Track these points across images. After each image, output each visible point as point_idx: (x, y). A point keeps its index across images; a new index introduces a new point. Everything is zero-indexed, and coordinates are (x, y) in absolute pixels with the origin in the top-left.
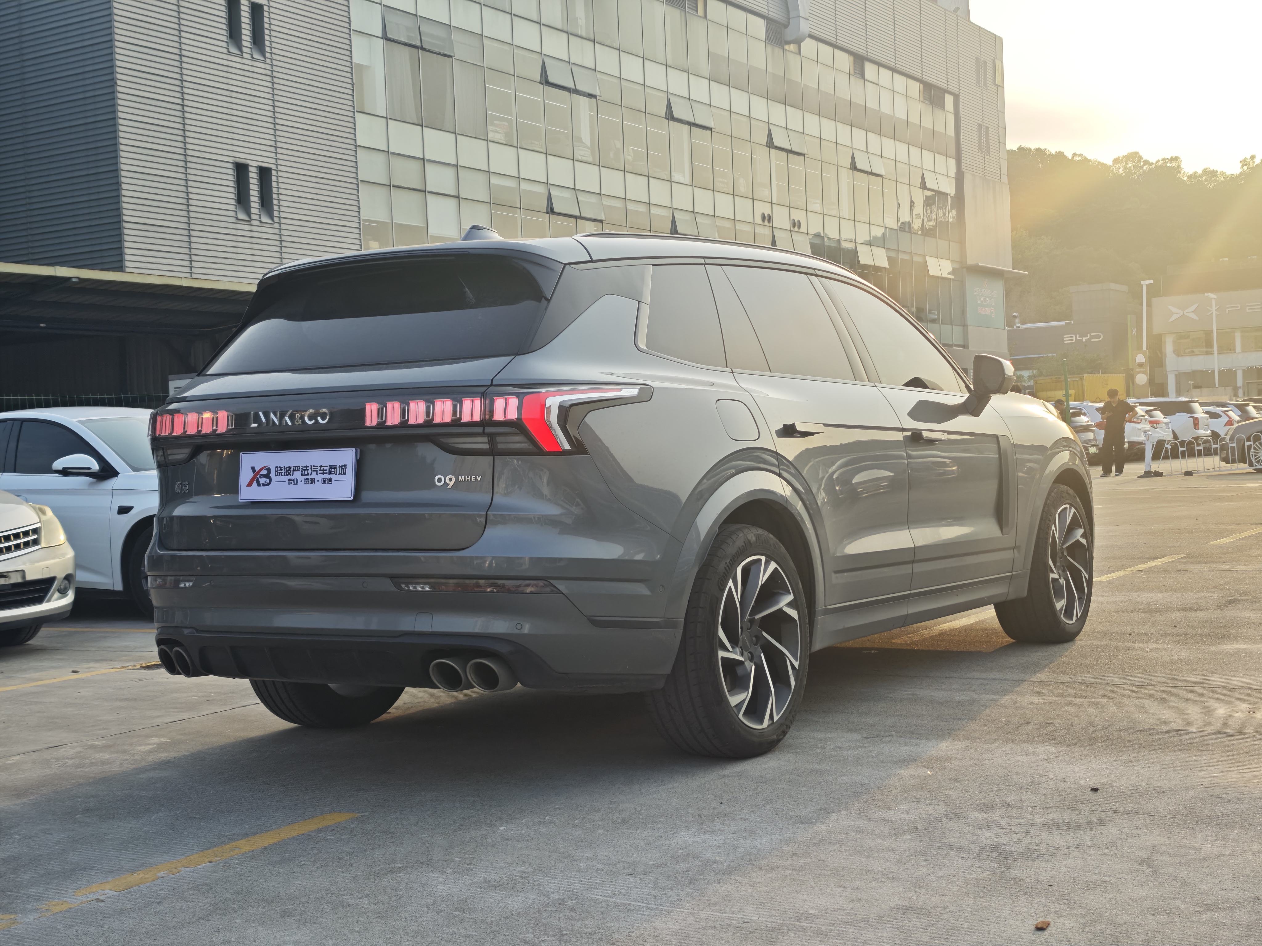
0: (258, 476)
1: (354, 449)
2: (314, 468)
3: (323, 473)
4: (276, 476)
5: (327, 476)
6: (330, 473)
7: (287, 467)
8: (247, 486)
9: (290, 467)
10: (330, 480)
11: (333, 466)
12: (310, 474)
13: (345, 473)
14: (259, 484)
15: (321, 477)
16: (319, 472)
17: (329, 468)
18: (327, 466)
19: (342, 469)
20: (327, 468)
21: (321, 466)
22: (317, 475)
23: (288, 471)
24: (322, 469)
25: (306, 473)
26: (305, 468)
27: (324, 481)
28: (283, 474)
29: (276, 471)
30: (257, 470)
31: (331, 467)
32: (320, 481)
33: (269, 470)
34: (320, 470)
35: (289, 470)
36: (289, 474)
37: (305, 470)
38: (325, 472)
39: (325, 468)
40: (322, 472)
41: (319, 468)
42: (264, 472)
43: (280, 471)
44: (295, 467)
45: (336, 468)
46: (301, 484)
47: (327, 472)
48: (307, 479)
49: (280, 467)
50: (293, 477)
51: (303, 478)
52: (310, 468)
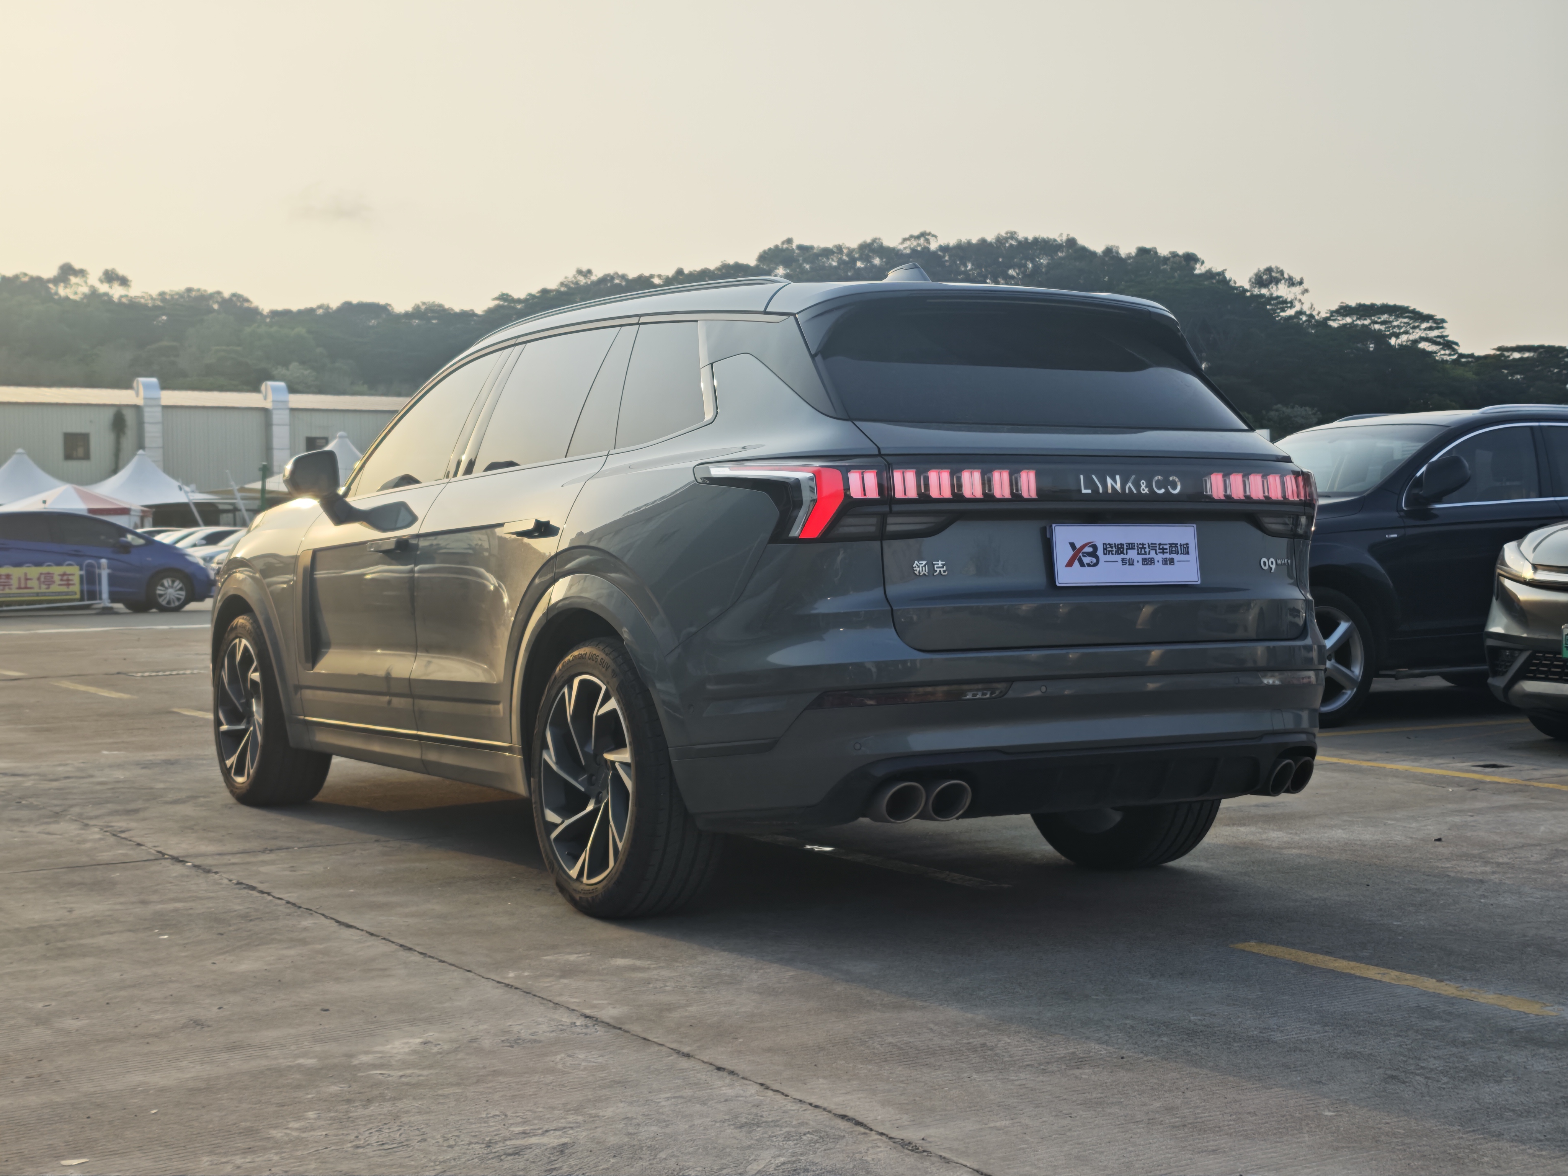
0: (1081, 554)
1: (1195, 525)
2: (1153, 546)
3: (1163, 553)
4: (1105, 554)
5: (1167, 556)
6: (1171, 552)
7: (1118, 545)
8: (1068, 565)
9: (1122, 545)
10: (1172, 561)
11: (1173, 544)
12: (1147, 553)
13: (1188, 553)
14: (1082, 564)
15: (1159, 557)
16: (1158, 551)
17: (1170, 547)
18: (1166, 544)
19: (1184, 547)
20: (1167, 547)
21: (1160, 544)
22: (1156, 554)
23: (1120, 549)
24: (1161, 547)
25: (1143, 552)
26: (1141, 546)
27: (1165, 562)
28: (1114, 552)
29: (1104, 549)
30: (1078, 546)
31: (1171, 545)
32: (1160, 562)
33: (1095, 547)
34: (1160, 549)
35: (1121, 548)
36: (1122, 553)
37: (1141, 548)
38: (1165, 551)
39: (1165, 547)
40: (1161, 551)
41: (1158, 546)
42: (1088, 549)
43: (1109, 548)
44: (1129, 544)
45: (1177, 547)
46: (1138, 566)
47: (1168, 551)
48: (1145, 559)
49: (1109, 544)
50: (1127, 557)
51: (1140, 558)
52: (1146, 546)
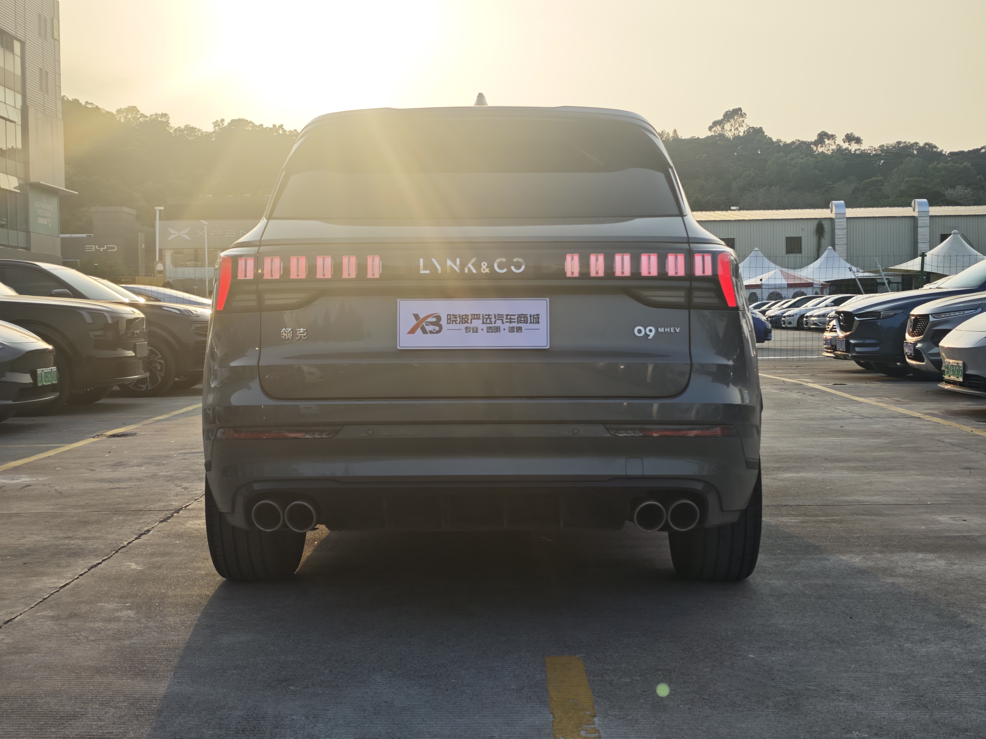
0: (424, 324)
1: (548, 299)
2: (499, 317)
3: (510, 322)
4: (448, 323)
5: (515, 325)
6: (519, 322)
7: (463, 316)
8: (410, 332)
9: (466, 316)
10: (519, 329)
11: (522, 315)
12: (493, 322)
13: (538, 323)
14: (424, 331)
15: (507, 325)
16: (505, 320)
17: (518, 318)
18: (515, 315)
19: (534, 318)
20: (516, 317)
21: (507, 315)
22: (503, 323)
23: (464, 319)
24: (509, 317)
25: (488, 322)
26: (487, 317)
27: (512, 330)
28: (458, 322)
29: (448, 319)
30: (421, 317)
31: (520, 316)
32: (507, 330)
33: (439, 318)
34: (507, 319)
35: (466, 318)
36: (467, 322)
37: (487, 319)
38: (512, 320)
39: (513, 317)
40: (509, 320)
41: (505, 317)
42: (432, 320)
43: (452, 319)
44: (474, 315)
45: (527, 318)
46: (483, 333)
47: (516, 320)
48: (490, 327)
49: (453, 315)
50: (472, 326)
51: (485, 326)
52: (493, 317)
